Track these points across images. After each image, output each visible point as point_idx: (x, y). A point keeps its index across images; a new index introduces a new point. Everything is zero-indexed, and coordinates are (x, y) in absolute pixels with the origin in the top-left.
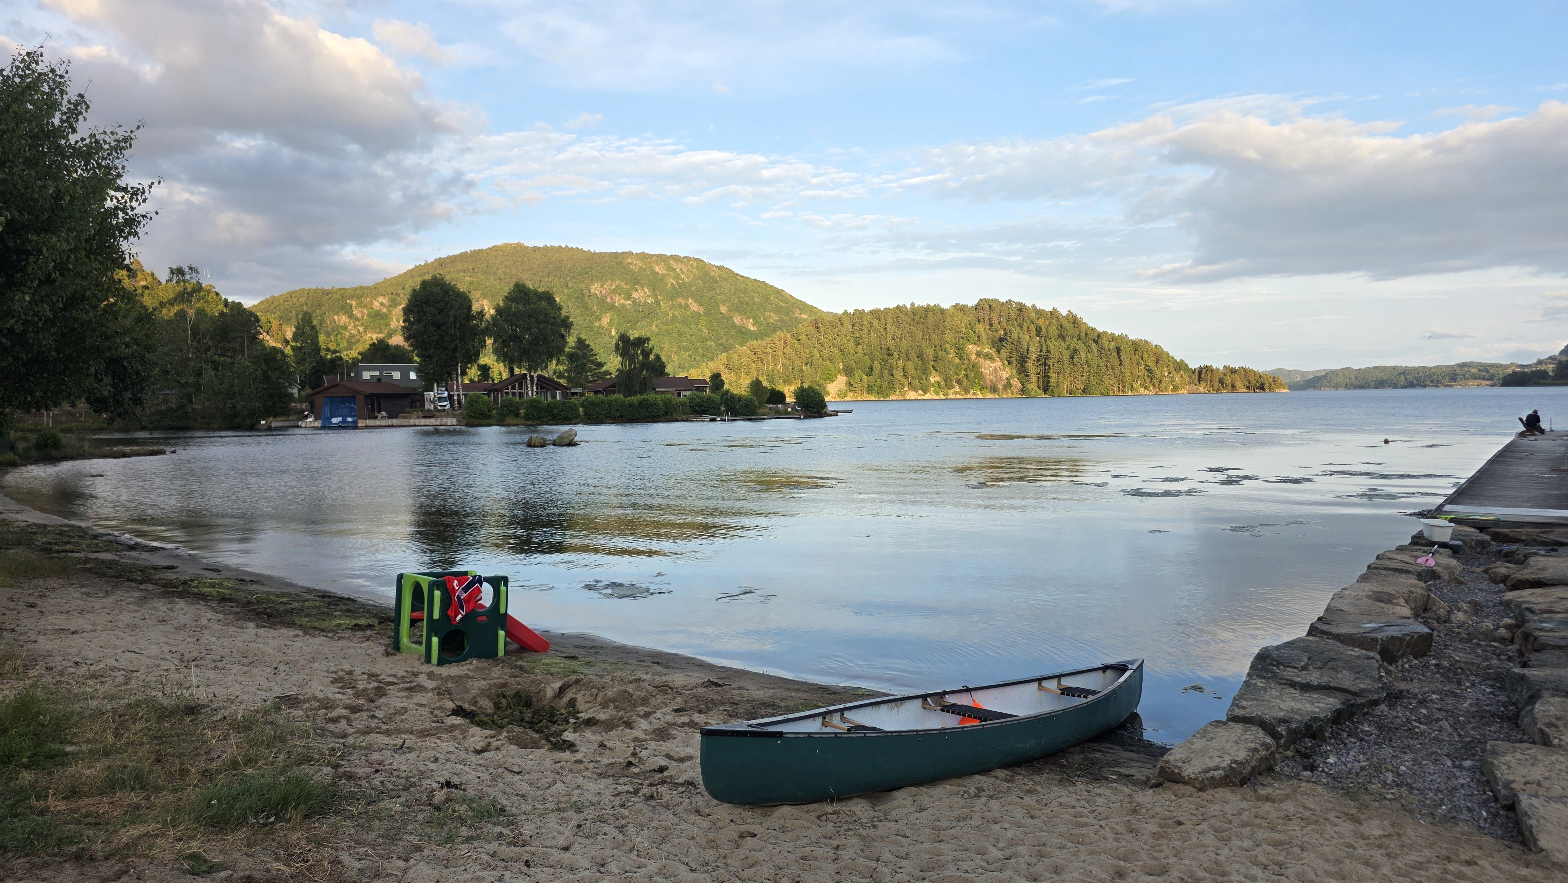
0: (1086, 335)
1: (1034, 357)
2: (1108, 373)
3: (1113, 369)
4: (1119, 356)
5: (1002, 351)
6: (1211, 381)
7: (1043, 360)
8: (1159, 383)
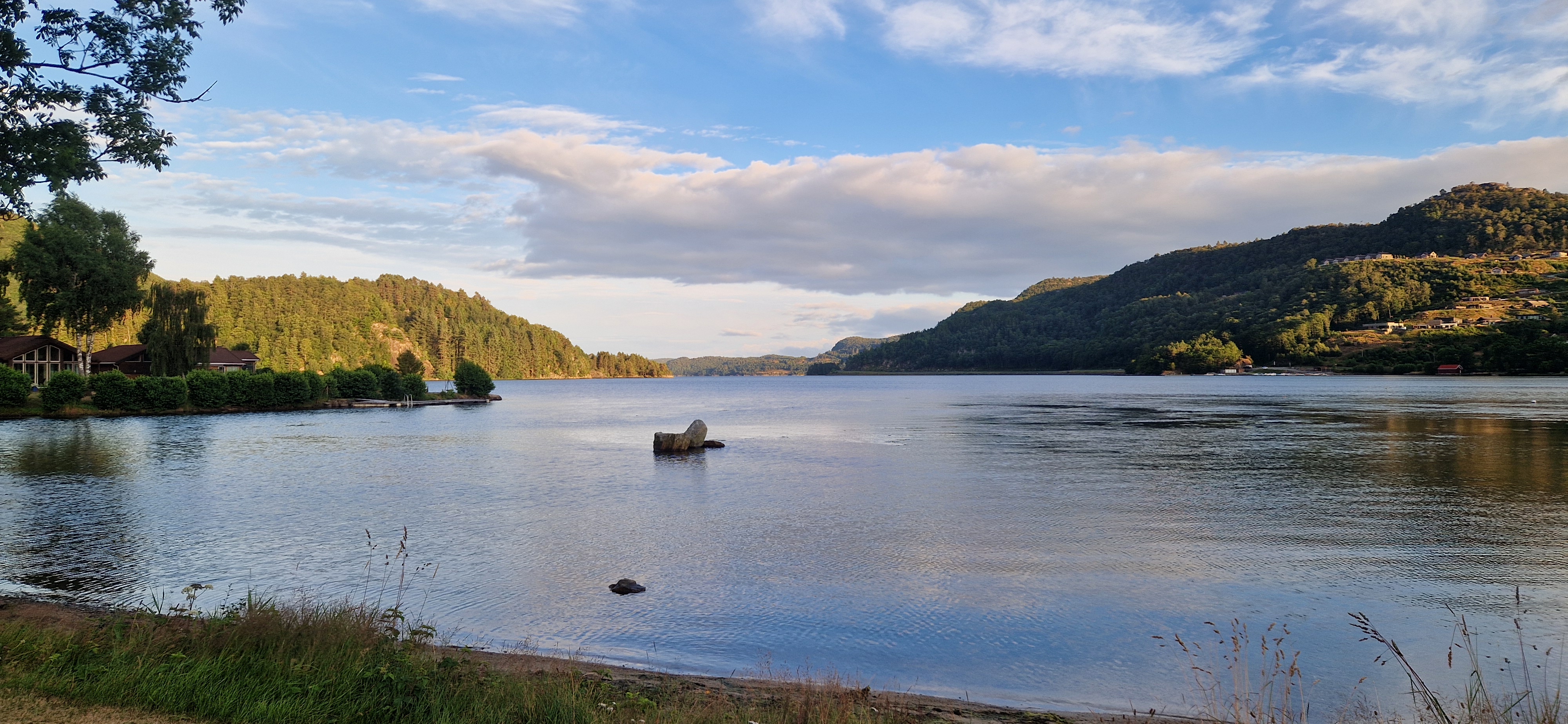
0: (497, 318)
1: (448, 338)
3: (526, 353)
4: (531, 341)
5: (411, 330)
6: (609, 367)
7: (457, 341)
8: (568, 367)
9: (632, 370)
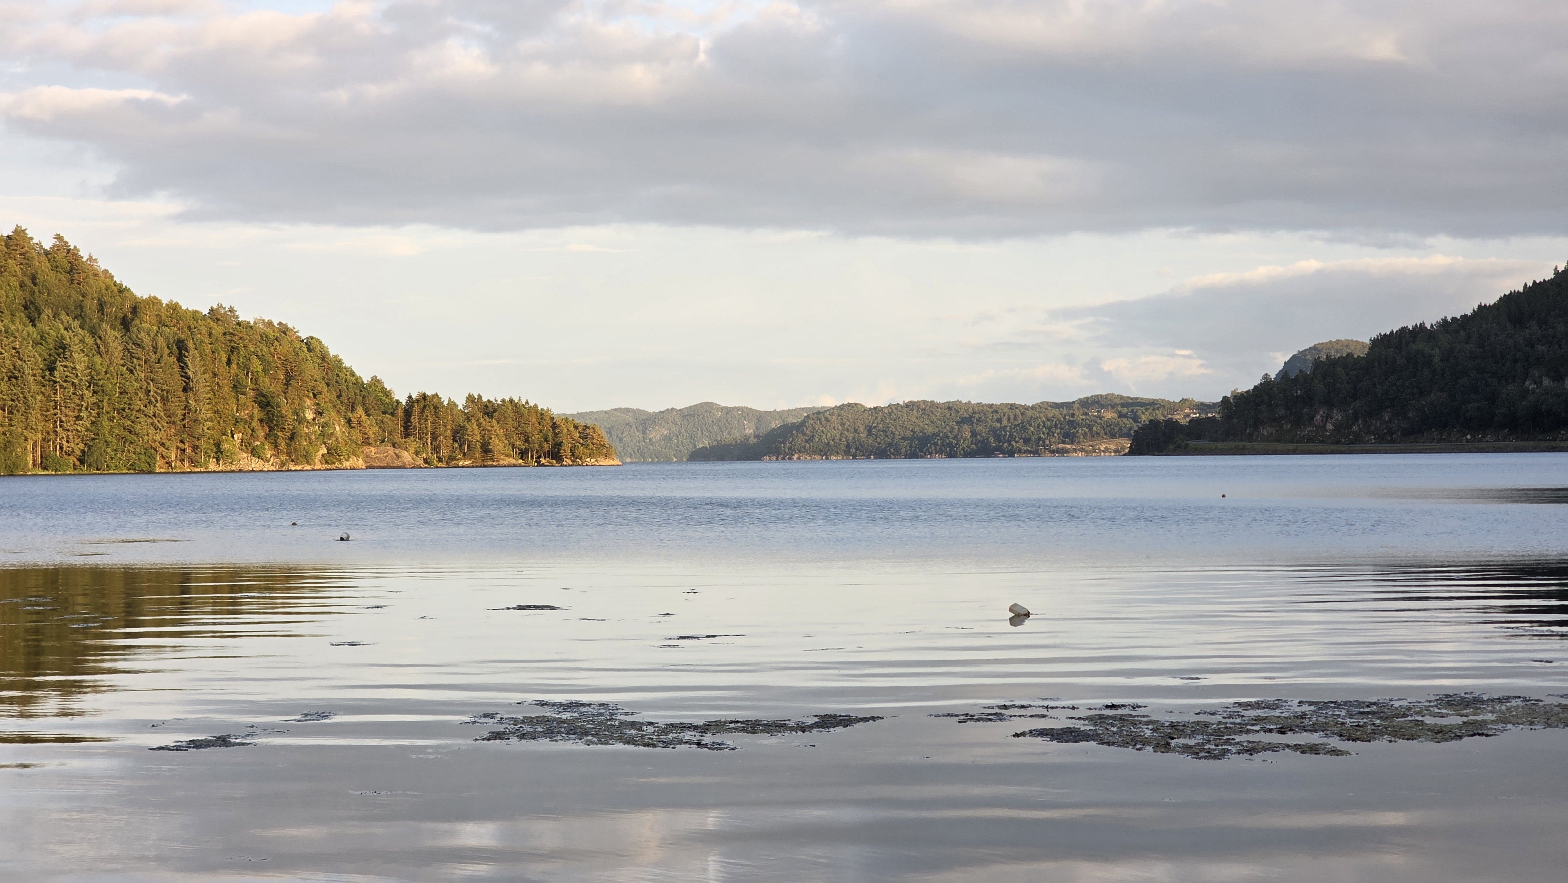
0: (101, 306)
2: (150, 411)
3: (164, 400)
4: (183, 367)
8: (292, 438)
9: (498, 444)
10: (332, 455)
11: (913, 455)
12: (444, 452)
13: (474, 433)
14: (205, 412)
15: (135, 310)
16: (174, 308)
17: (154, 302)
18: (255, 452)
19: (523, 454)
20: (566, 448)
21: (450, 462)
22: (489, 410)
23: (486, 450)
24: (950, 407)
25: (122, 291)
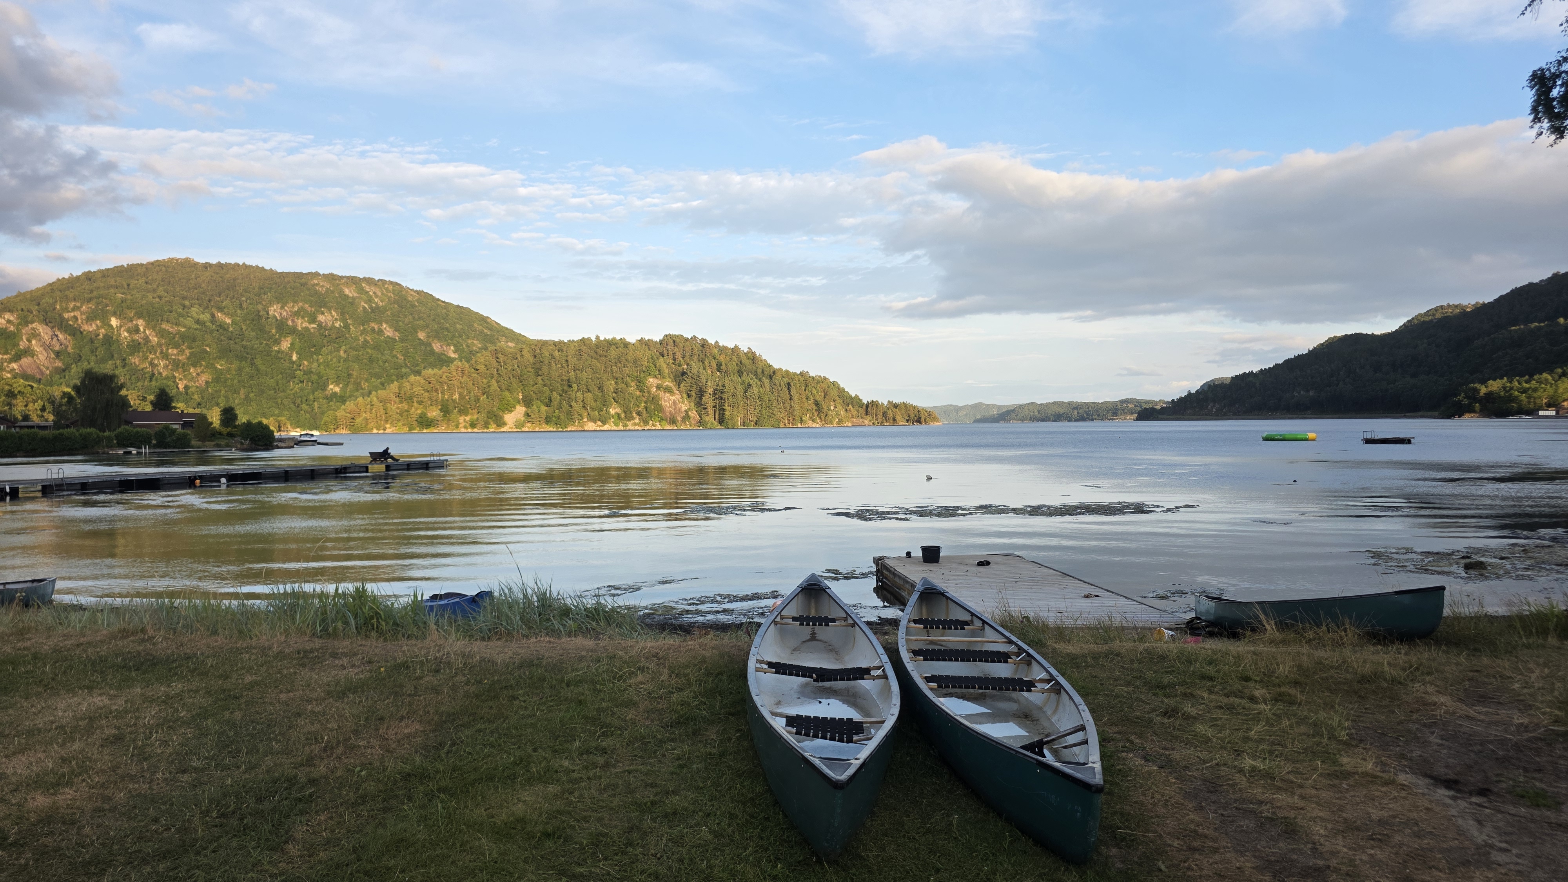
0: (763, 371)
1: (711, 391)
2: (779, 407)
3: (783, 403)
4: (790, 392)
5: (682, 385)
6: (876, 415)
7: (718, 393)
9: (898, 418)
10: (840, 421)
11: (1055, 421)
12: (880, 420)
13: (890, 414)
14: (797, 407)
15: (774, 373)
16: (787, 371)
17: (780, 370)
18: (813, 421)
19: (908, 421)
20: (923, 420)
21: (882, 424)
22: (896, 406)
23: (894, 420)
24: (1069, 403)
25: (770, 366)
